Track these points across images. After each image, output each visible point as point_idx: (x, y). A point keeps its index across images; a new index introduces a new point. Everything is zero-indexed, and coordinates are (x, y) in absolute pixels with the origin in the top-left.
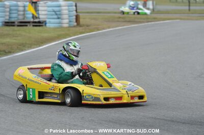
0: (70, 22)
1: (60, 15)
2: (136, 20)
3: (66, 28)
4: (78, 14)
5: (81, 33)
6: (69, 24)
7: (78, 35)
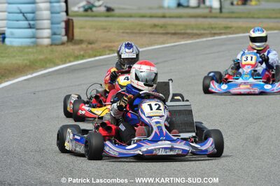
0: (54, 34)
1: (33, 20)
2: (189, 31)
3: (47, 46)
4: (70, 18)
5: (77, 58)
6: (52, 40)
7: (70, 62)
